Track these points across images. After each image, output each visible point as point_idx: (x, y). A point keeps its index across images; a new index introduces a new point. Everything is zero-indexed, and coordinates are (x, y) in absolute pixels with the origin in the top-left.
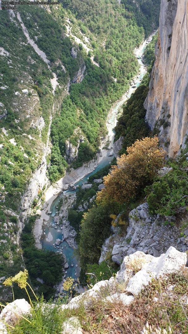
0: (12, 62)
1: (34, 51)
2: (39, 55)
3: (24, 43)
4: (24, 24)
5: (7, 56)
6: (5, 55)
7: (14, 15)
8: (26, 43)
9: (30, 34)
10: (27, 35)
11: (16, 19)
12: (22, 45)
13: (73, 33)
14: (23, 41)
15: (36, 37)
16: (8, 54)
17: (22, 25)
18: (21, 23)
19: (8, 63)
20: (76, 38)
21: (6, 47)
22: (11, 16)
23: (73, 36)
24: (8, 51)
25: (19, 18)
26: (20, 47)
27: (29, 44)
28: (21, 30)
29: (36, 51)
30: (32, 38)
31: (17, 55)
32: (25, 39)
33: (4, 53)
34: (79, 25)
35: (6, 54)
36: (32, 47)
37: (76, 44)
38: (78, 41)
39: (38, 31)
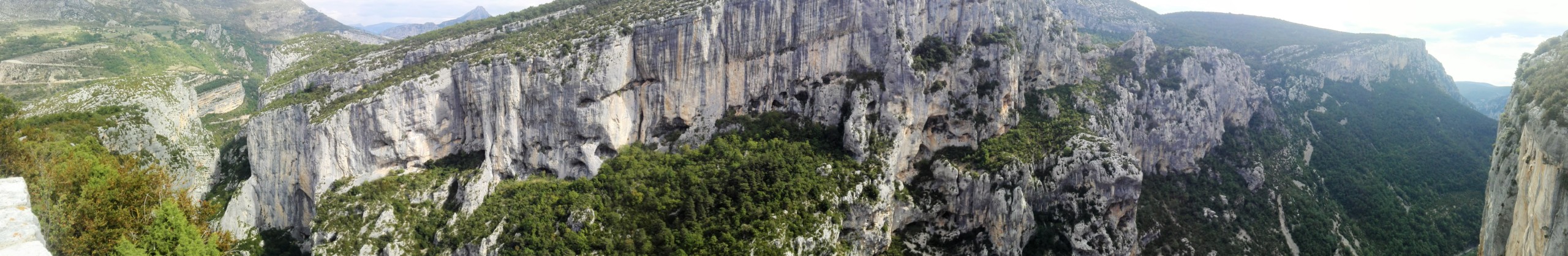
1: (1285, 241)
2: (1290, 247)
3: (1275, 230)
4: (1283, 209)
5: (1246, 241)
6: (1244, 240)
7: (1274, 197)
8: (1277, 230)
9: (1286, 220)
10: (1282, 221)
11: (1275, 201)
12: (1272, 231)
13: (1341, 231)
14: (1274, 227)
15: (1293, 226)
16: (1249, 239)
17: (1281, 209)
18: (1280, 206)
19: (1245, 250)
20: (1343, 238)
21: (1250, 230)
22: (1271, 197)
23: (1339, 235)
24: (1252, 236)
25: (1279, 201)
26: (1267, 234)
27: (1281, 232)
28: (1277, 213)
29: (1288, 243)
30: (1288, 226)
31: (1260, 243)
32: (1278, 224)
33: (1244, 237)
34: (1351, 224)
36: (1284, 237)
37: (1342, 245)
38: (1346, 242)
39: (1298, 218)
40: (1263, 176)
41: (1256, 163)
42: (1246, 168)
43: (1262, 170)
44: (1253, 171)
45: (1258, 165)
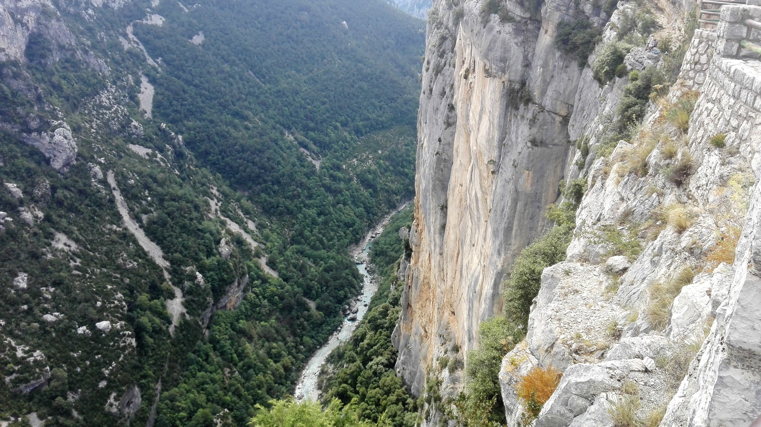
0: (80, 263)
1: (135, 242)
4: (121, 192)
5: (70, 251)
6: (66, 248)
7: (100, 175)
14: (112, 223)
15: (144, 217)
17: (117, 194)
18: (114, 189)
19: (72, 264)
20: (229, 221)
21: (72, 233)
22: (95, 176)
23: (223, 218)
25: (111, 180)
27: (126, 229)
28: (112, 201)
29: (141, 243)
32: (118, 218)
33: (65, 244)
34: (238, 200)
35: (69, 246)
36: (133, 235)
37: (229, 232)
38: (234, 227)
39: (150, 204)
40: (74, 144)
41: (56, 123)
42: (40, 133)
43: (69, 134)
44: (52, 136)
45: (60, 125)
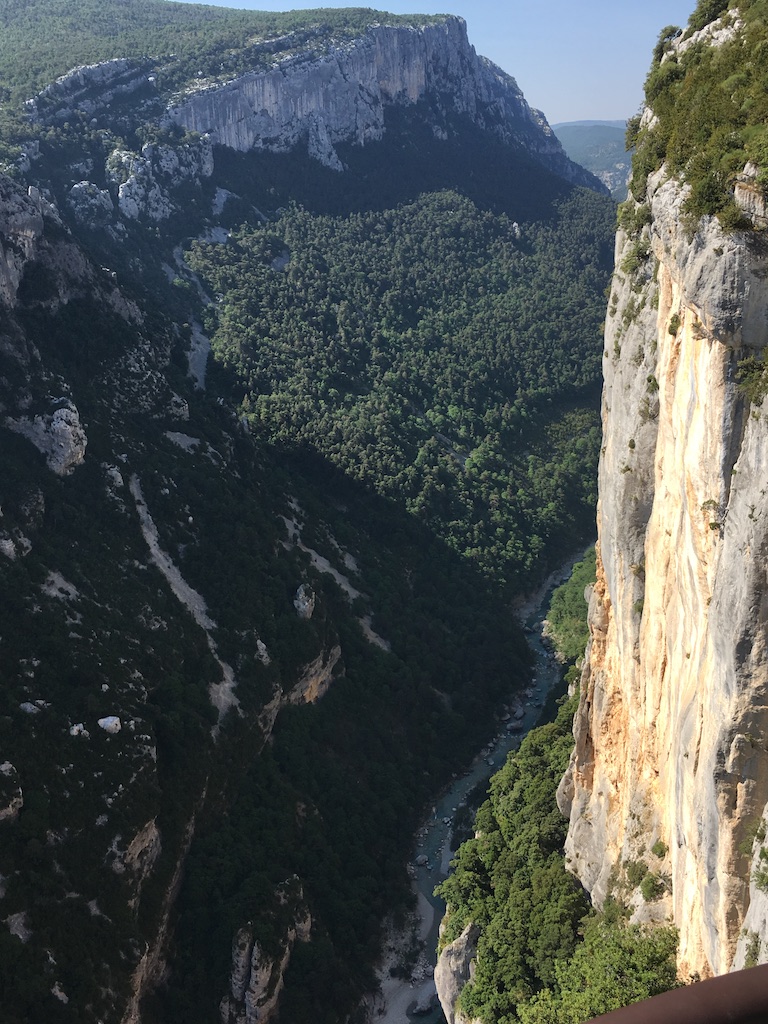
0: (81, 620)
2: (182, 600)
5: (68, 600)
6: (61, 596)
7: (119, 481)
11: (124, 492)
12: (129, 567)
14: (133, 558)
15: (181, 547)
16: (74, 593)
17: (141, 510)
18: (139, 503)
19: (70, 621)
20: (314, 555)
21: (74, 571)
22: (111, 483)
23: (305, 549)
24: (79, 586)
25: (135, 489)
27: (153, 567)
28: (136, 522)
29: (175, 591)
31: (103, 600)
33: (61, 590)
35: (68, 593)
36: (163, 577)
37: (313, 572)
38: (322, 565)
40: (81, 432)
41: (56, 401)
42: (32, 419)
43: (74, 417)
